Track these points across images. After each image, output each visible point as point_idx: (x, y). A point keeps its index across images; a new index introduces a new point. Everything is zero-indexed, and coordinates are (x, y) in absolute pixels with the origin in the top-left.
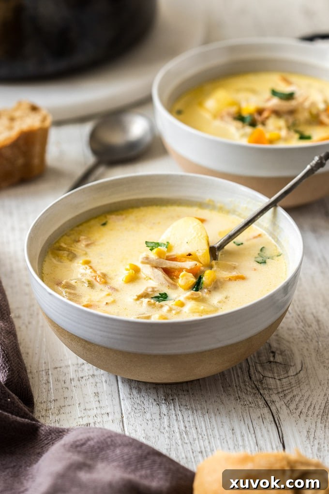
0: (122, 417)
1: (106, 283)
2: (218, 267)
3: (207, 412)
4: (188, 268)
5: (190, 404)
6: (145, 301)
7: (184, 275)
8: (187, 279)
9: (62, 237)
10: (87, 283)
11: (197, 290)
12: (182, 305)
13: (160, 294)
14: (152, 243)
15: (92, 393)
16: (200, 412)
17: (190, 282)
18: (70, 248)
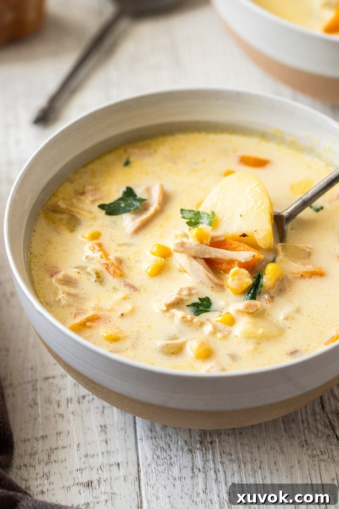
0: (139, 471)
1: (122, 276)
2: (286, 255)
3: (260, 468)
4: (243, 261)
5: (237, 452)
6: (178, 314)
7: (236, 273)
8: (240, 279)
9: (62, 184)
10: (95, 276)
11: (253, 297)
12: (232, 322)
13: (200, 299)
14: (190, 211)
15: (97, 427)
16: (249, 466)
17: (244, 285)
18: (72, 209)
